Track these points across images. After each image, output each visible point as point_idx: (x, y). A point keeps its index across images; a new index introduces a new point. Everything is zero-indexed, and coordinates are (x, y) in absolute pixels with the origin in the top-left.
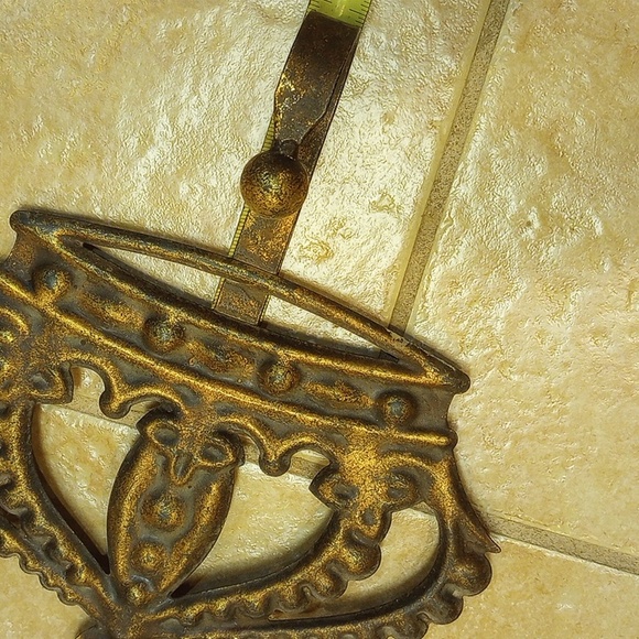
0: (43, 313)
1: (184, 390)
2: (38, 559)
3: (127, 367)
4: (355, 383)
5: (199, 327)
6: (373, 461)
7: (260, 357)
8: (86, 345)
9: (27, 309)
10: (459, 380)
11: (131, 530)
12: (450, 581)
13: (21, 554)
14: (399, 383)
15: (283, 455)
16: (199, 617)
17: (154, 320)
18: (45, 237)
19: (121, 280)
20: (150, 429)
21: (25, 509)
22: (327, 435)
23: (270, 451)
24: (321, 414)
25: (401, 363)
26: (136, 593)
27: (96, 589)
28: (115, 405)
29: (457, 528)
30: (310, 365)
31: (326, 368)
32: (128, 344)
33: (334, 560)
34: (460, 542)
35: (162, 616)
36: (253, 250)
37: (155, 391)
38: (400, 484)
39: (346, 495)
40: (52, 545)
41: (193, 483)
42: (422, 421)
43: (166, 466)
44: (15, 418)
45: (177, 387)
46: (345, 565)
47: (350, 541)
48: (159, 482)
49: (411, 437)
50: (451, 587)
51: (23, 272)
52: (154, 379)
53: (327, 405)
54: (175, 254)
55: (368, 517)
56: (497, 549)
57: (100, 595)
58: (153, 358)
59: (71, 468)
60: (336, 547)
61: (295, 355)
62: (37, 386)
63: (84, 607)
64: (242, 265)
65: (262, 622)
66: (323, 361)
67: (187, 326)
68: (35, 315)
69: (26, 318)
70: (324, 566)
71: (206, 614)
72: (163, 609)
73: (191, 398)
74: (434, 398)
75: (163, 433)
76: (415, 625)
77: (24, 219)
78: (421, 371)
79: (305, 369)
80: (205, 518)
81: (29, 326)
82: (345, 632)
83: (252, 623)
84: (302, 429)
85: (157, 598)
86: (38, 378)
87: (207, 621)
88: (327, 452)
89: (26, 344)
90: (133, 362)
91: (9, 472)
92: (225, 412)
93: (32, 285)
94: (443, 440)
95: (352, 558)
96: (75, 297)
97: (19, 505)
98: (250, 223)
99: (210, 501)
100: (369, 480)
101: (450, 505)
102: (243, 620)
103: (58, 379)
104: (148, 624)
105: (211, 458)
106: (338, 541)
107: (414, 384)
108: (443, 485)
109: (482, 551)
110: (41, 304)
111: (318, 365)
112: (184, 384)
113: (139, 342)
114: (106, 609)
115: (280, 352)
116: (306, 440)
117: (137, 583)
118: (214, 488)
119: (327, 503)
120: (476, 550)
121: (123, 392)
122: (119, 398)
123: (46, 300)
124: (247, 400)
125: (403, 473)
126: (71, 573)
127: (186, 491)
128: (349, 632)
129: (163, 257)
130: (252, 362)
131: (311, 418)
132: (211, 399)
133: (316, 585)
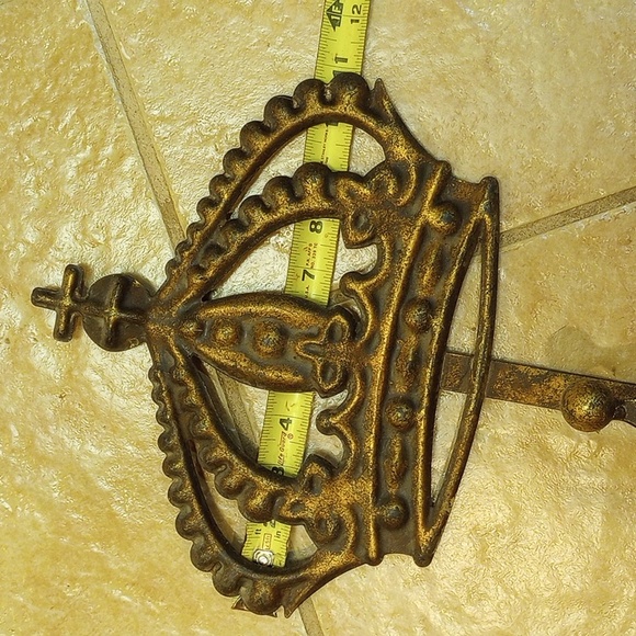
0: (418, 215)
1: (376, 340)
2: (205, 239)
3: (386, 290)
4: (408, 478)
5: (431, 343)
6: (345, 503)
7: (415, 396)
8: (396, 253)
9: (418, 201)
10: (424, 559)
11: (249, 315)
12: (255, 582)
13: (204, 225)
14: (415, 511)
15: (337, 429)
16: (182, 383)
17: (429, 307)
18: (482, 207)
19: (457, 274)
20: (339, 318)
21: (247, 223)
22: (359, 460)
23: (338, 418)
24: (377, 454)
25: (431, 509)
26: (191, 328)
27: (187, 292)
28: (352, 286)
29: (303, 580)
30: (416, 438)
31: (416, 449)
32: (406, 288)
33: (255, 487)
34: (290, 584)
35: (176, 352)
36: (500, 375)
37: (370, 316)
38: (331, 527)
39: (311, 486)
40: (220, 251)
41: (299, 360)
42: (386, 535)
43: (312, 336)
44: (326, 205)
45: (376, 332)
46: (253, 496)
47: (272, 498)
48: (295, 332)
49: (372, 529)
50: (249, 584)
51: (449, 195)
52: (378, 315)
53: (386, 457)
54: (486, 315)
55: (298, 508)
56: (287, 615)
57: (183, 297)
58: (398, 311)
60: (266, 486)
61: (422, 425)
62: (356, 219)
63: (167, 284)
64: (487, 369)
65: (186, 436)
66: (421, 447)
67: (429, 333)
68: (415, 209)
69: (411, 201)
70: (249, 480)
71: (184, 388)
72: (182, 351)
73: (369, 346)
74: (407, 540)
75: (338, 329)
76: (210, 562)
77: (492, 186)
78: (427, 526)
79: (411, 434)
80: (271, 375)
81: (405, 205)
82: (192, 506)
83: (184, 427)
84: (360, 442)
85: (190, 345)
86: (363, 219)
87: (178, 390)
88: (346, 464)
89: (387, 205)
90: (391, 294)
91: (278, 207)
92: (364, 377)
93: (438, 202)
94: (373, 554)
95: (258, 501)
96: (435, 239)
97: (249, 219)
98: (522, 369)
99: (287, 376)
100: (329, 502)
101: (320, 569)
102: (185, 418)
103: (366, 236)
104: (164, 340)
105: (324, 373)
106: (274, 487)
107: (416, 524)
108: (336, 561)
109: (285, 603)
110: (425, 213)
111: (417, 443)
112: (381, 339)
113: (409, 297)
114: (169, 304)
115: (423, 412)
116: (353, 446)
117: (201, 325)
118: (299, 378)
119: (302, 471)
120: (284, 598)
121: (365, 290)
122: (359, 288)
123: (432, 217)
124: (375, 393)
125: (340, 525)
126: (200, 270)
127: (290, 356)
128: (193, 510)
129: (482, 305)
130: (410, 390)
131: (372, 446)
132: (373, 363)
133: (229, 475)
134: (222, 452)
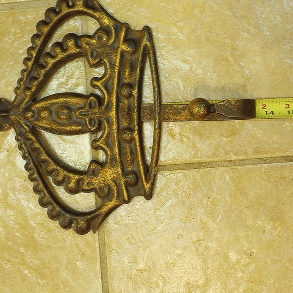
0: (118, 47)
1: (110, 105)
2: (28, 75)
3: (110, 82)
4: (135, 162)
5: (134, 102)
6: (110, 178)
7: (132, 126)
8: (112, 66)
9: (117, 41)
10: (149, 196)
11: (53, 104)
12: (77, 220)
13: (28, 68)
14: (141, 176)
15: (100, 146)
16: (30, 139)
17: (131, 86)
18: (145, 40)
19: (140, 70)
20: (92, 98)
21: (45, 64)
22: (113, 159)
23: (100, 142)
24: (120, 154)
25: (148, 174)
26: (30, 114)
27: (25, 99)
28: (96, 83)
29: (98, 216)
30: (135, 144)
31: (136, 149)
32: (119, 80)
33: (69, 178)
34: (93, 218)
35: (25, 126)
36: (167, 111)
37: (106, 95)
38: (106, 190)
39: (94, 173)
40: (36, 79)
41: (78, 120)
42: (130, 189)
43: (82, 108)
44: (78, 50)
45: (110, 102)
46: (69, 183)
47: (78, 181)
48: (74, 108)
49: (123, 187)
50: (75, 222)
51: (130, 36)
52: (110, 94)
53: (124, 155)
54: (155, 85)
55: (90, 184)
56: (94, 233)
57: (23, 102)
58: (117, 90)
59: (64, 75)
60: (75, 178)
61: (137, 138)
62: (92, 54)
63: (16, 98)
64: (160, 108)
65: (36, 162)
66: (138, 148)
67: (132, 97)
68: (116, 45)
69: (114, 42)
70: (66, 175)
71: (31, 141)
72: (27, 125)
73: (108, 108)
74: (140, 189)
75: (93, 103)
76: (56, 215)
77: (147, 29)
78: (147, 181)
79: (133, 143)
80: (68, 128)
81: (112, 44)
82: (44, 192)
83: (34, 158)
84: (112, 150)
85: (30, 122)
86: (95, 54)
87: (28, 143)
88: (107, 161)
89: (105, 45)
90: (113, 84)
91: (57, 55)
92: (108, 121)
93: (126, 40)
94: (127, 199)
95: (72, 185)
96: (128, 56)
97: (46, 62)
98: (175, 106)
99: (75, 128)
100: (103, 179)
101: (105, 210)
102: (34, 155)
103: (97, 61)
104: (19, 122)
105: (90, 123)
106: (77, 177)
107: (142, 181)
108: (111, 204)
109: (92, 228)
110: (121, 46)
111: (136, 147)
112: (112, 104)
113: (121, 84)
114: (18, 106)
115: (136, 132)
116: (109, 152)
117: (34, 113)
118: (80, 127)
119: (89, 168)
120: (91, 225)
121: (102, 84)
122: (98, 84)
123: (124, 47)
124: (115, 127)
125: (110, 189)
126: (28, 89)
127: (74, 118)
128: (45, 194)
129: (153, 81)
130: (129, 124)
131: (117, 151)
132: (111, 115)
133: (58, 175)
134: (53, 166)
